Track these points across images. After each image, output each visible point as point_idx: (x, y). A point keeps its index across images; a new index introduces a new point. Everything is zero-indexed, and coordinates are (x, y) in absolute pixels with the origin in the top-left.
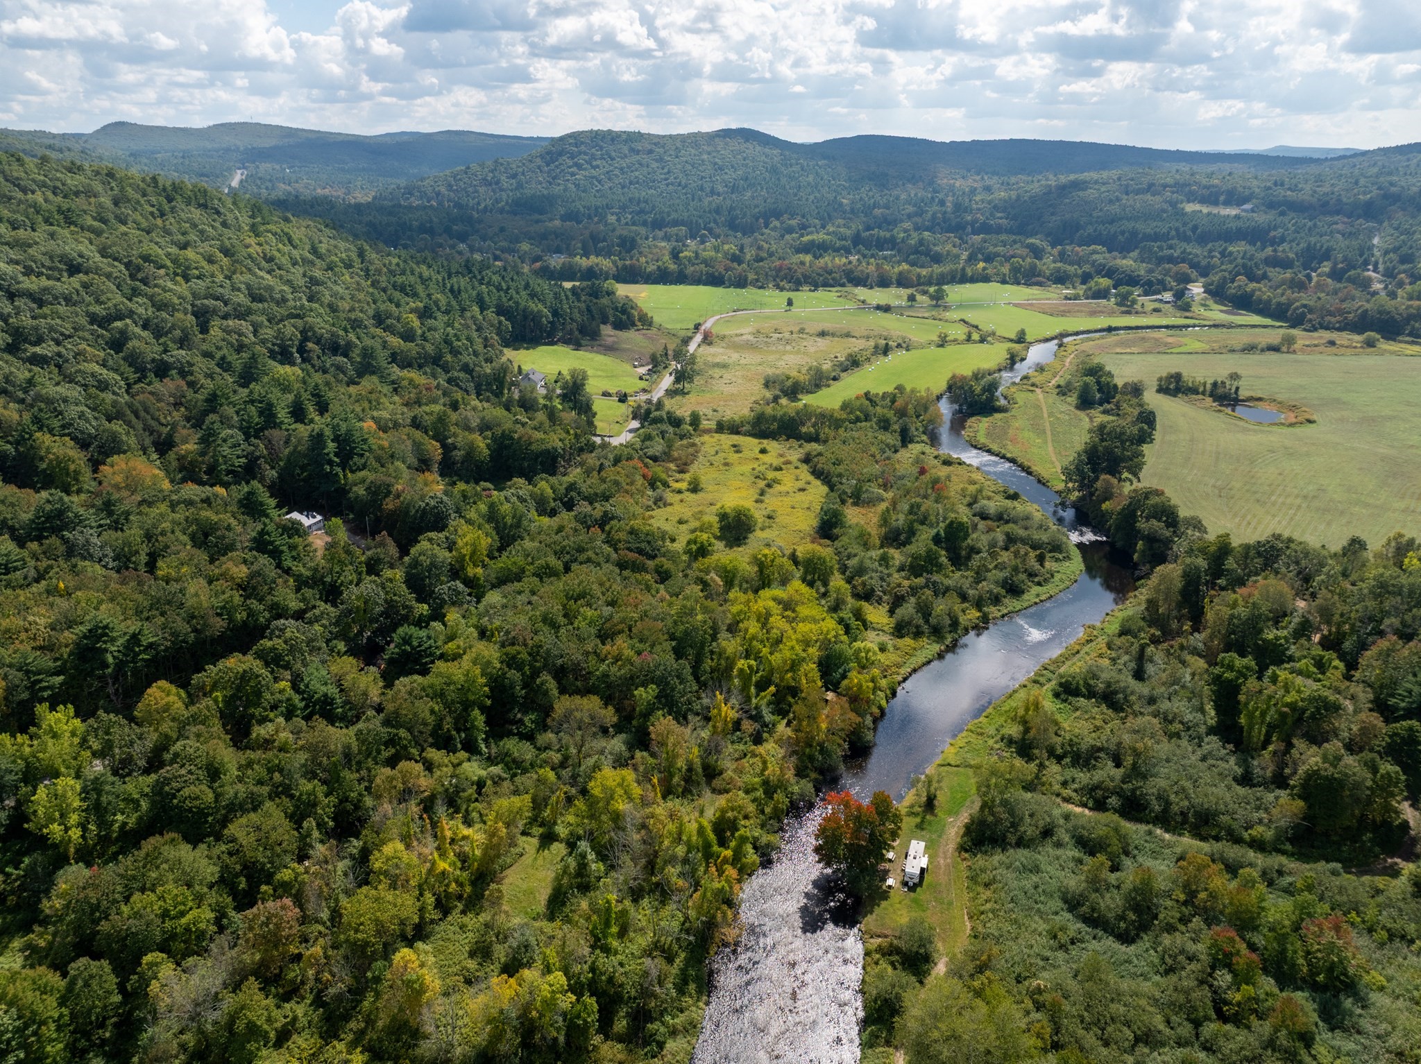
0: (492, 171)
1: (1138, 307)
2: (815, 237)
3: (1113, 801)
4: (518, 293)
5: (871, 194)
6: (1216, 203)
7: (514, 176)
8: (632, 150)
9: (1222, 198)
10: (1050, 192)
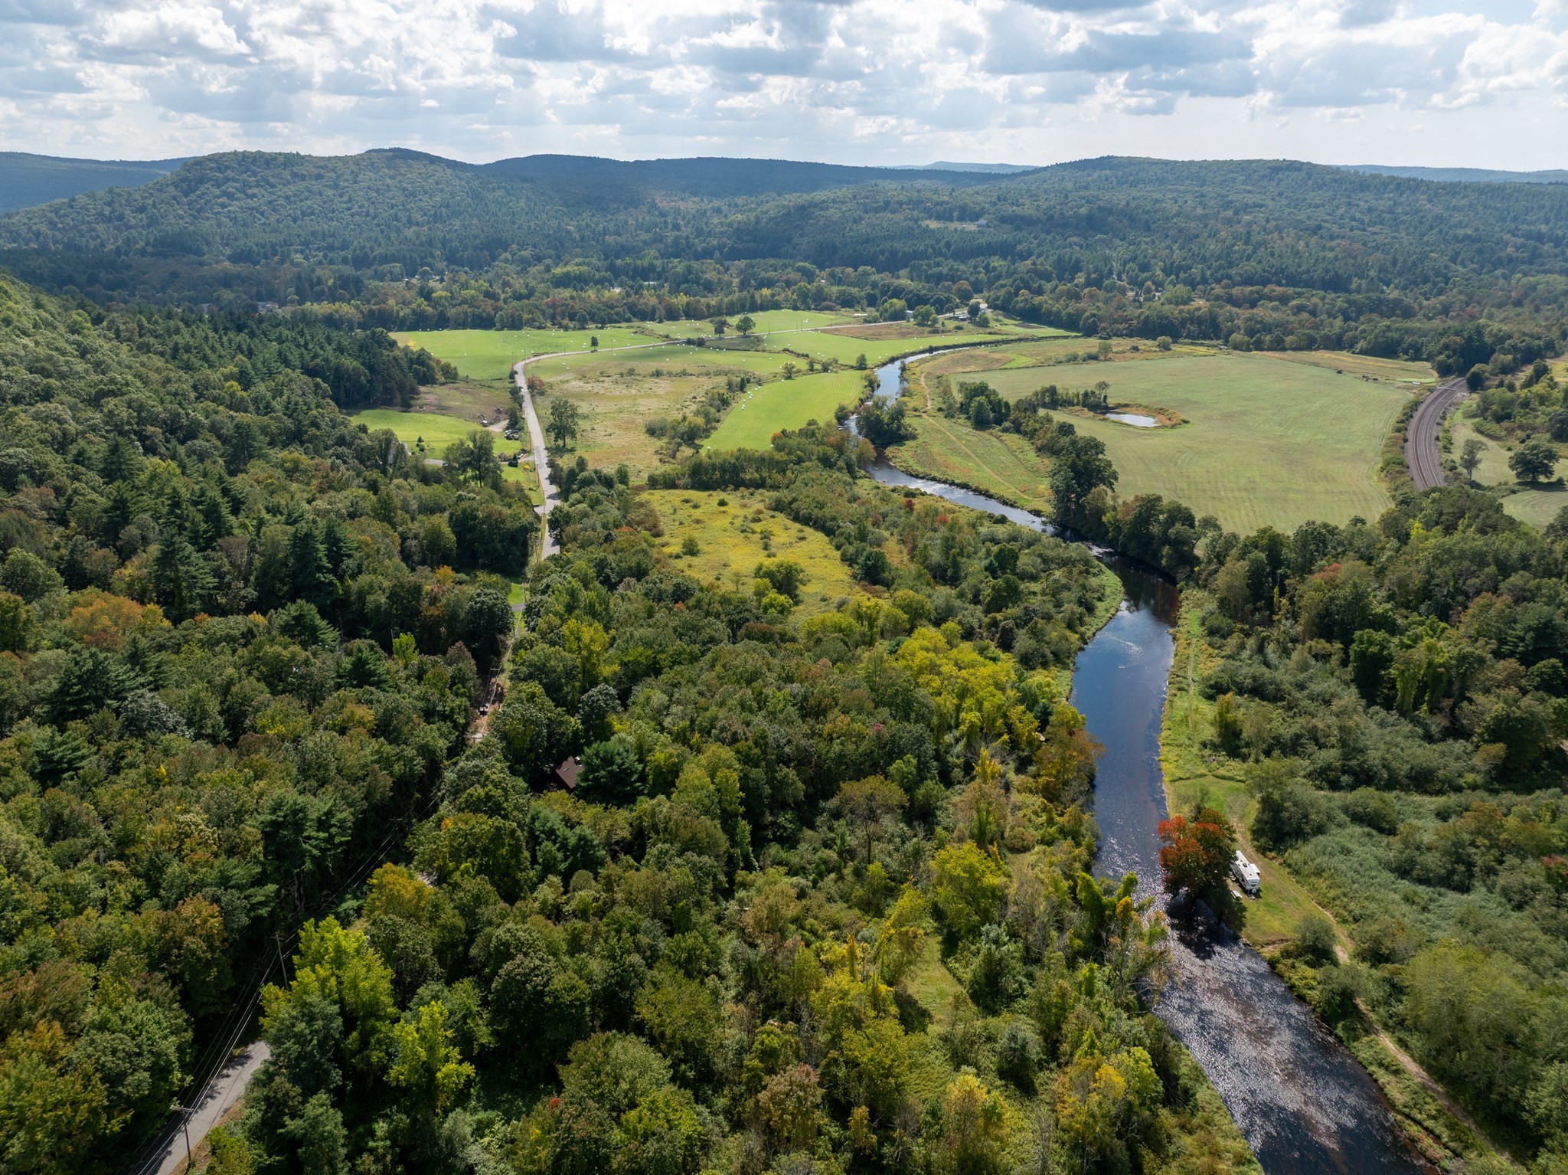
0: (109, 204)
1: (938, 326)
2: (569, 268)
3: (1345, 779)
4: (322, 348)
5: (595, 219)
6: (950, 219)
7: (142, 209)
8: (295, 175)
9: (955, 214)
10: (789, 214)
